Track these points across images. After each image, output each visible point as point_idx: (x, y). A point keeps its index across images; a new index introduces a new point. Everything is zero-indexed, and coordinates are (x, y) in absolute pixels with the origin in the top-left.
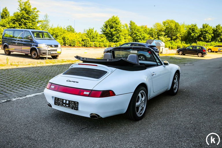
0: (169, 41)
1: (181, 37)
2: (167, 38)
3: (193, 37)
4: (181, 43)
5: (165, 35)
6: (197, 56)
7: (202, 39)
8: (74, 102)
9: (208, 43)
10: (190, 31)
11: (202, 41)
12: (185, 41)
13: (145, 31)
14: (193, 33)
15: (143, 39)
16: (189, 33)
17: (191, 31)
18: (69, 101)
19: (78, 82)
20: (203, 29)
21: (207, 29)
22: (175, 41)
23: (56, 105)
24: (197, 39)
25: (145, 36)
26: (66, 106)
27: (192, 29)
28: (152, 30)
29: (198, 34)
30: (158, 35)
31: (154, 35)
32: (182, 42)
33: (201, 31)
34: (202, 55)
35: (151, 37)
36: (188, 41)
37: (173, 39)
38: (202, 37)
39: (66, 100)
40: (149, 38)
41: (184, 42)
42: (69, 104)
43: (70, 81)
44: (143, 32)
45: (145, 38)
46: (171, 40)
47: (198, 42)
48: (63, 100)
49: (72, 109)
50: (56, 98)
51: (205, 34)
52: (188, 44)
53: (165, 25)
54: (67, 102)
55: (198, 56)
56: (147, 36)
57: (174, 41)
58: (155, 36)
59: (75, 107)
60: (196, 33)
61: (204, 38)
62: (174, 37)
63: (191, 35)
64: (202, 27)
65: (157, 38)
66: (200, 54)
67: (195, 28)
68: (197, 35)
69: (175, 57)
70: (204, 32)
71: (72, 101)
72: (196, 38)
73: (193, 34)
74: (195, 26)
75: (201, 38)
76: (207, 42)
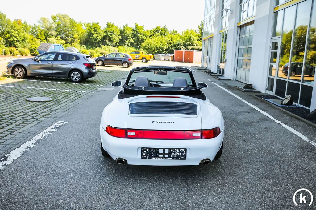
0: (64, 44)
1: (80, 39)
2: (60, 41)
3: (96, 40)
4: (81, 47)
5: (56, 36)
7: (108, 42)
8: (179, 149)
9: (116, 48)
10: (91, 31)
11: (107, 45)
12: (85, 44)
13: (25, 27)
14: (96, 34)
15: (22, 41)
16: (91, 34)
17: (93, 32)
18: (170, 149)
19: (173, 123)
20: (108, 29)
21: (113, 29)
24: (101, 42)
25: (26, 36)
26: (164, 156)
27: (94, 28)
28: (35, 28)
29: (103, 36)
30: (45, 36)
31: (39, 35)
32: (82, 46)
33: (106, 32)
34: (128, 65)
35: (36, 39)
36: (90, 45)
37: (69, 41)
38: (107, 39)
39: (164, 149)
40: (32, 40)
41: (84, 46)
42: (170, 153)
43: (159, 122)
44: (23, 31)
45: (26, 40)
46: (67, 43)
47: (103, 47)
48: (158, 149)
51: (111, 35)
52: (90, 49)
53: (55, 21)
54: (167, 151)
56: (29, 36)
57: (71, 45)
58: (42, 37)
59: (182, 156)
60: (100, 34)
61: (110, 40)
62: (70, 40)
63: (93, 36)
64: (106, 26)
65: (45, 41)
66: (125, 65)
67: (98, 27)
68: (100, 37)
70: (110, 33)
71: (174, 149)
72: (99, 41)
73: (95, 36)
74: (97, 24)
75: (106, 41)
76: (114, 46)
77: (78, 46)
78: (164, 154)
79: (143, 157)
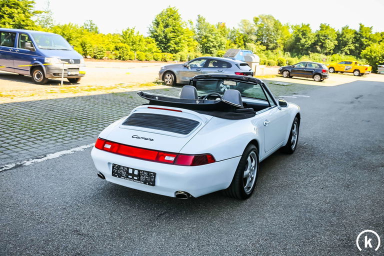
0: (264, 50)
1: (284, 44)
2: (260, 46)
3: (303, 46)
4: (284, 54)
5: (257, 41)
6: (313, 79)
7: (318, 48)
8: (149, 172)
9: (328, 57)
10: (298, 35)
11: (318, 52)
12: (290, 51)
13: (223, 32)
14: (305, 38)
15: (219, 46)
16: (298, 39)
17: (300, 36)
18: (139, 171)
19: (152, 140)
20: (321, 32)
21: (328, 32)
22: (274, 51)
23: (116, 176)
24: (310, 49)
25: (222, 41)
26: (133, 178)
27: (303, 32)
28: (234, 32)
29: (313, 41)
30: (244, 41)
31: (237, 39)
32: (286, 53)
33: (318, 35)
34: (321, 78)
35: (233, 45)
36: (295, 52)
37: (270, 47)
38: (318, 45)
39: (134, 170)
40: (229, 45)
41: (288, 53)
42: (139, 175)
43: (139, 138)
44: (220, 35)
45: (223, 46)
46: (267, 49)
47: (312, 55)
48: (128, 168)
49: (145, 183)
50: (114, 165)
51: (324, 40)
52: (295, 57)
53: (256, 24)
54: (136, 173)
55: (315, 81)
56: (226, 41)
57: (272, 52)
58: (240, 42)
59: (151, 181)
60: (309, 38)
61: (322, 47)
62: (271, 45)
63: (300, 42)
64: (319, 29)
65: (243, 46)
66: (317, 78)
67: (307, 29)
68: (310, 42)
69: (276, 82)
70: (323, 38)
71: (144, 171)
72: (308, 48)
73: (303, 41)
74: (308, 26)
75: (316, 48)
76: (326, 54)
77: (281, 53)
78: (133, 175)
79: (114, 174)
